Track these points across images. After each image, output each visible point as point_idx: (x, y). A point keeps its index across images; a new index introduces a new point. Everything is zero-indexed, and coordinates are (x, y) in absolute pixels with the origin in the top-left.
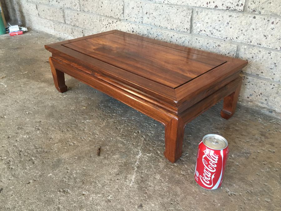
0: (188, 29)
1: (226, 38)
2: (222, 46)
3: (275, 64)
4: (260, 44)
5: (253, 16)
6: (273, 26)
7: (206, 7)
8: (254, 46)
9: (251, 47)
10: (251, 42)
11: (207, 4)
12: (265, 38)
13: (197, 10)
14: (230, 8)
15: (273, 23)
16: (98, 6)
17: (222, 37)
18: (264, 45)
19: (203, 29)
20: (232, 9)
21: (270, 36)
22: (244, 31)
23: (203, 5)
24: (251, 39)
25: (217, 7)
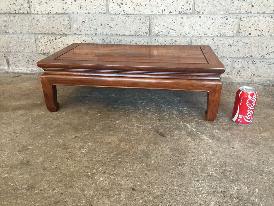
0: (147, 33)
1: (181, 35)
2: (179, 41)
3: (218, 46)
4: (206, 35)
5: (199, 16)
6: (213, 21)
7: (162, 13)
8: (201, 37)
9: (200, 38)
10: (199, 34)
11: (162, 11)
12: (209, 29)
13: (153, 16)
14: (182, 12)
15: (213, 19)
16: (31, 25)
17: (177, 34)
18: (209, 34)
19: (160, 30)
20: (183, 13)
21: (212, 28)
22: (194, 27)
23: (159, 13)
24: (199, 32)
25: (171, 13)
